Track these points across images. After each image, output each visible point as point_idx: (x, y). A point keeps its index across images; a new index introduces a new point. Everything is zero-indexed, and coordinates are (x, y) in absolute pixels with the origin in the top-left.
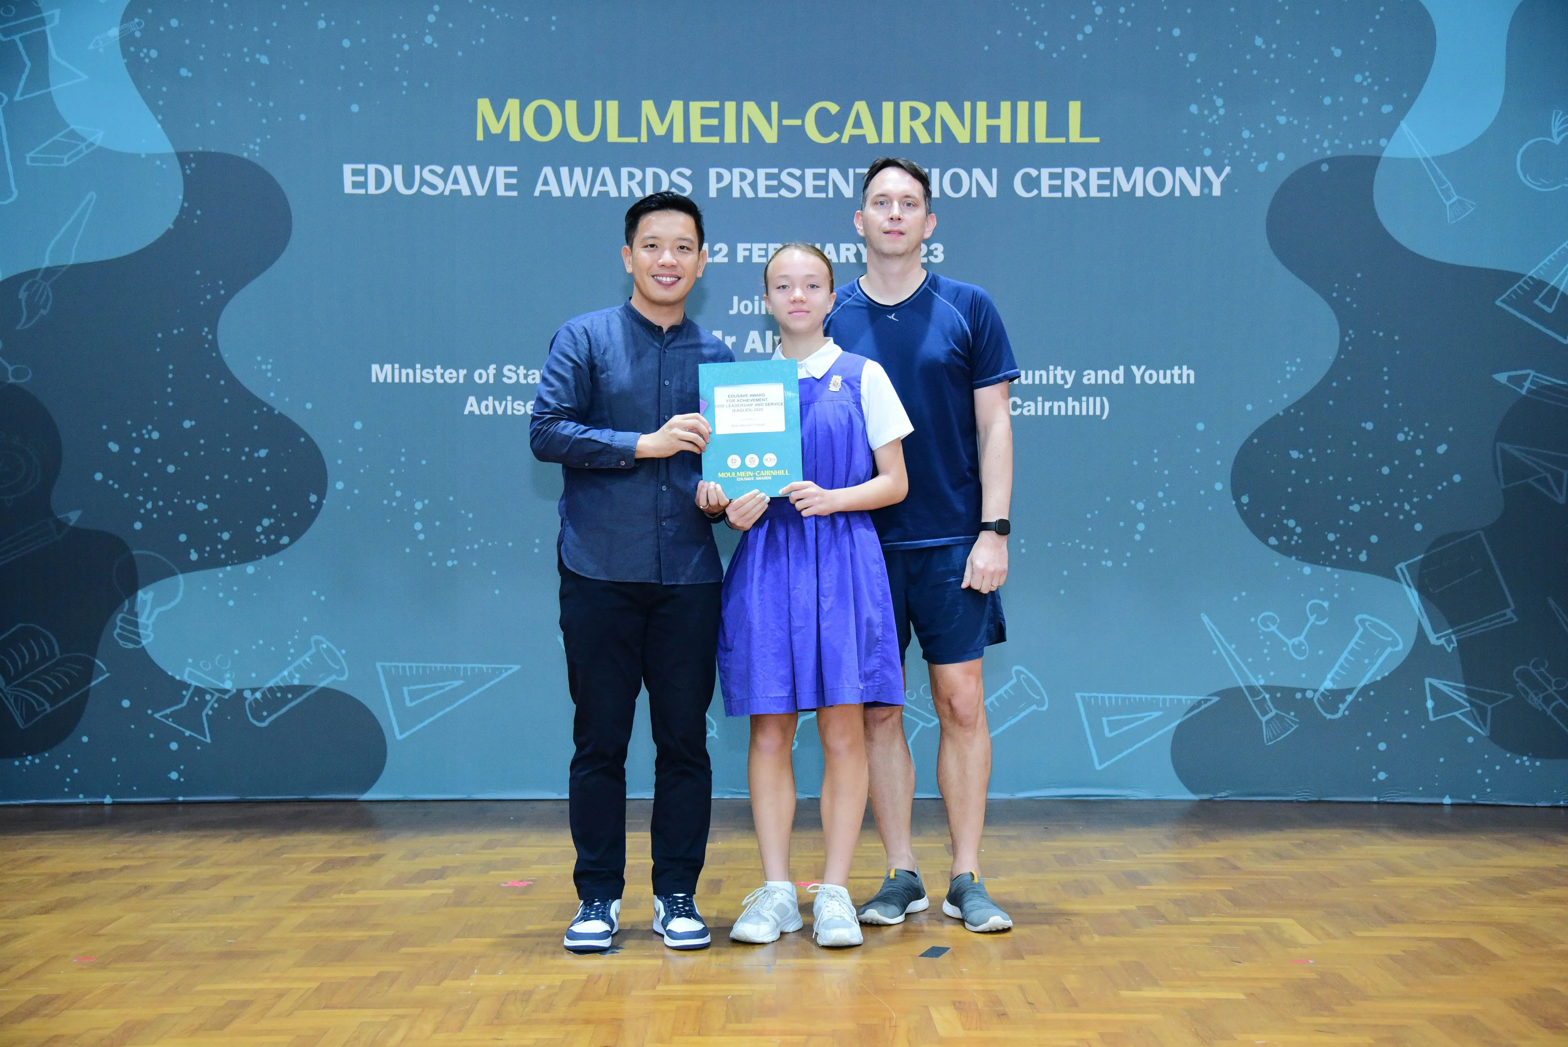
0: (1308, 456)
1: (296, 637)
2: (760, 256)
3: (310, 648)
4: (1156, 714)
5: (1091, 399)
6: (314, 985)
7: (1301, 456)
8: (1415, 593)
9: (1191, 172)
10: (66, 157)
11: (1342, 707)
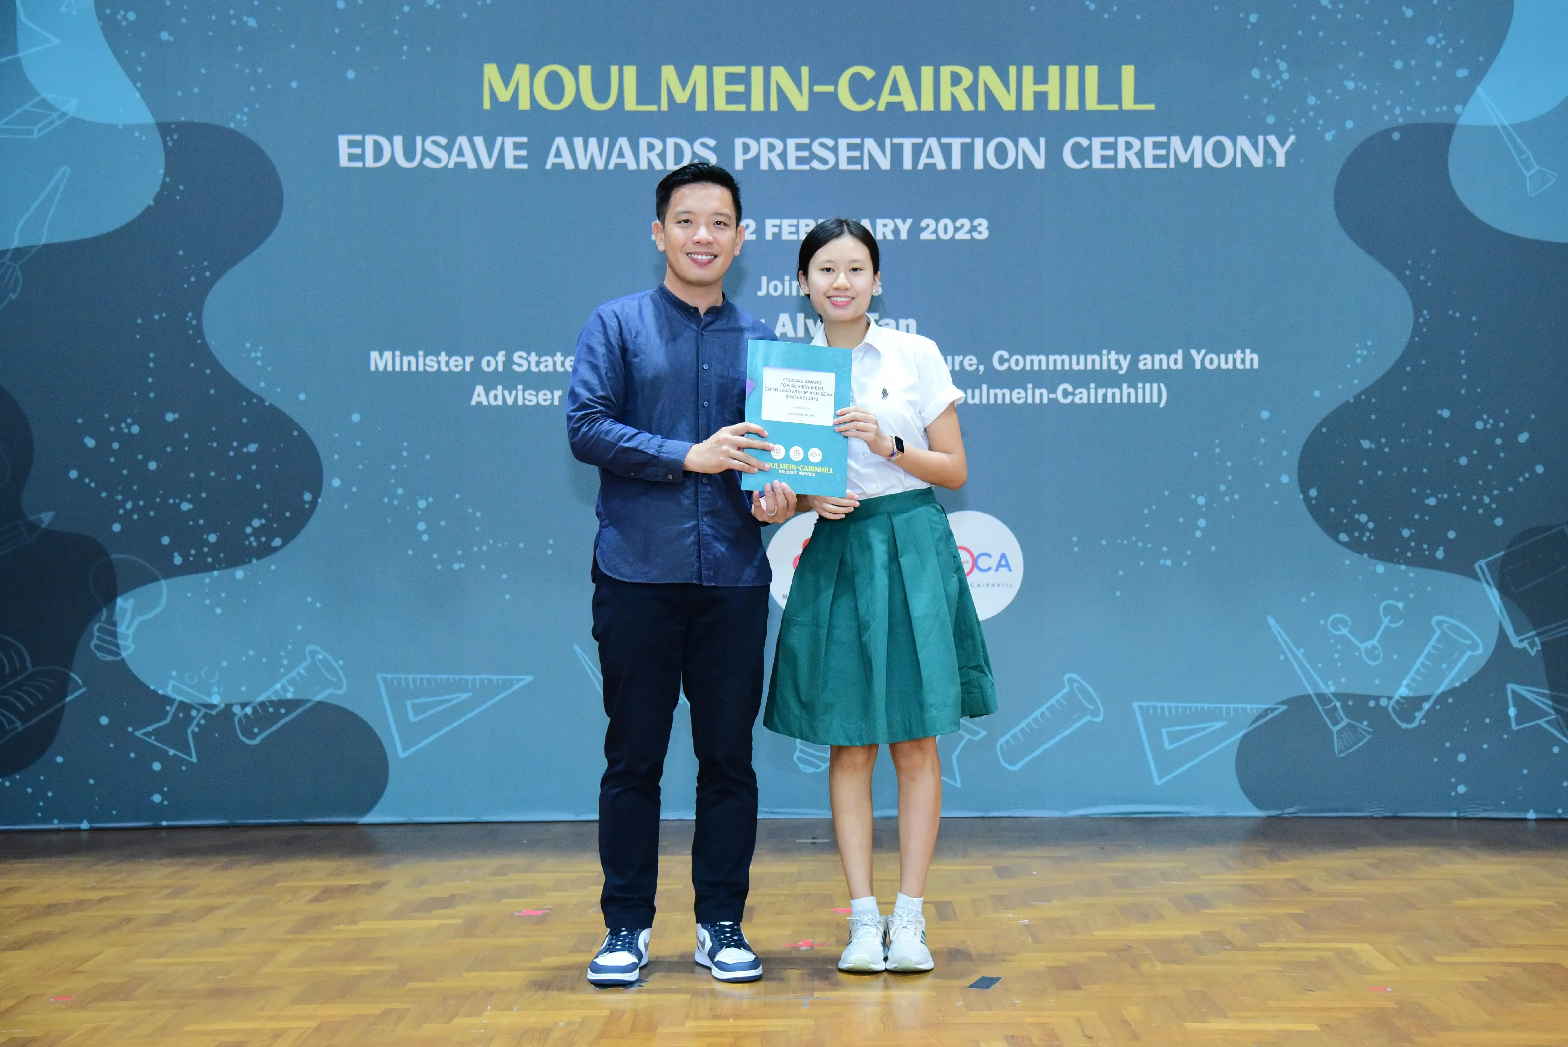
0: (1380, 446)
1: (290, 647)
2: (790, 233)
3: (305, 658)
4: (1219, 725)
5: (1148, 386)
6: (313, 1024)
7: (1373, 446)
8: (1496, 593)
9: (1253, 141)
10: (36, 128)
11: (1419, 715)
